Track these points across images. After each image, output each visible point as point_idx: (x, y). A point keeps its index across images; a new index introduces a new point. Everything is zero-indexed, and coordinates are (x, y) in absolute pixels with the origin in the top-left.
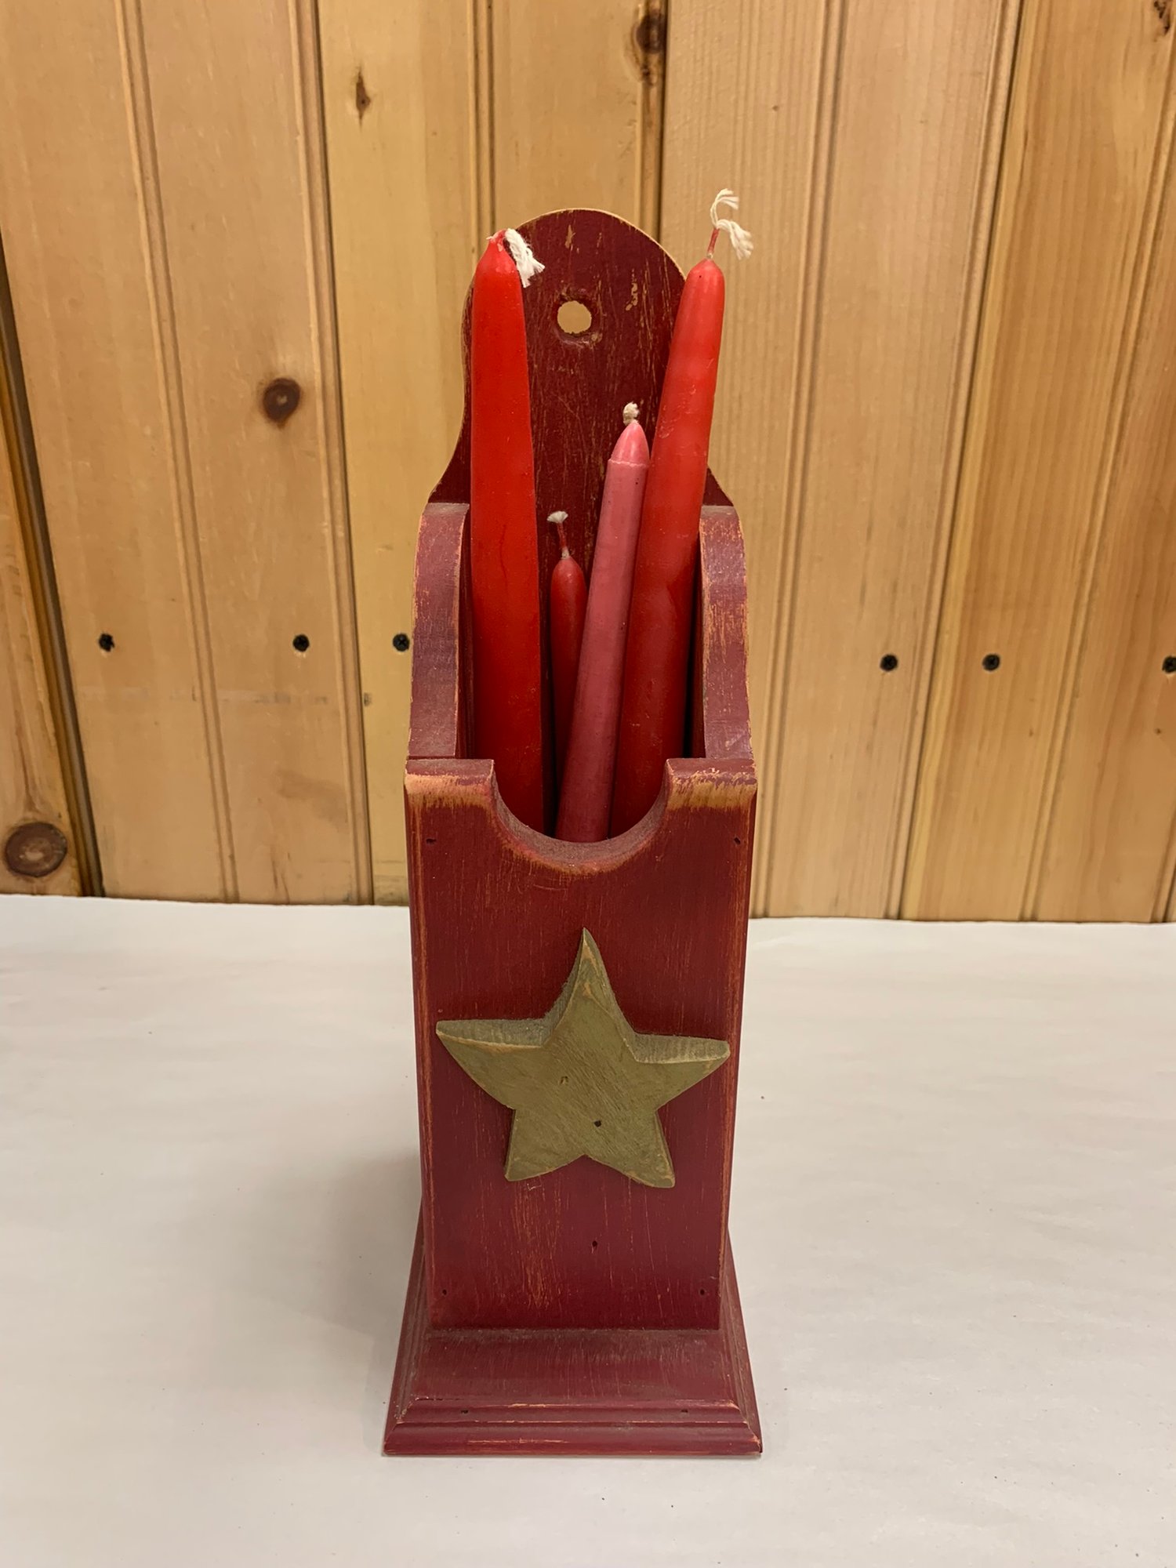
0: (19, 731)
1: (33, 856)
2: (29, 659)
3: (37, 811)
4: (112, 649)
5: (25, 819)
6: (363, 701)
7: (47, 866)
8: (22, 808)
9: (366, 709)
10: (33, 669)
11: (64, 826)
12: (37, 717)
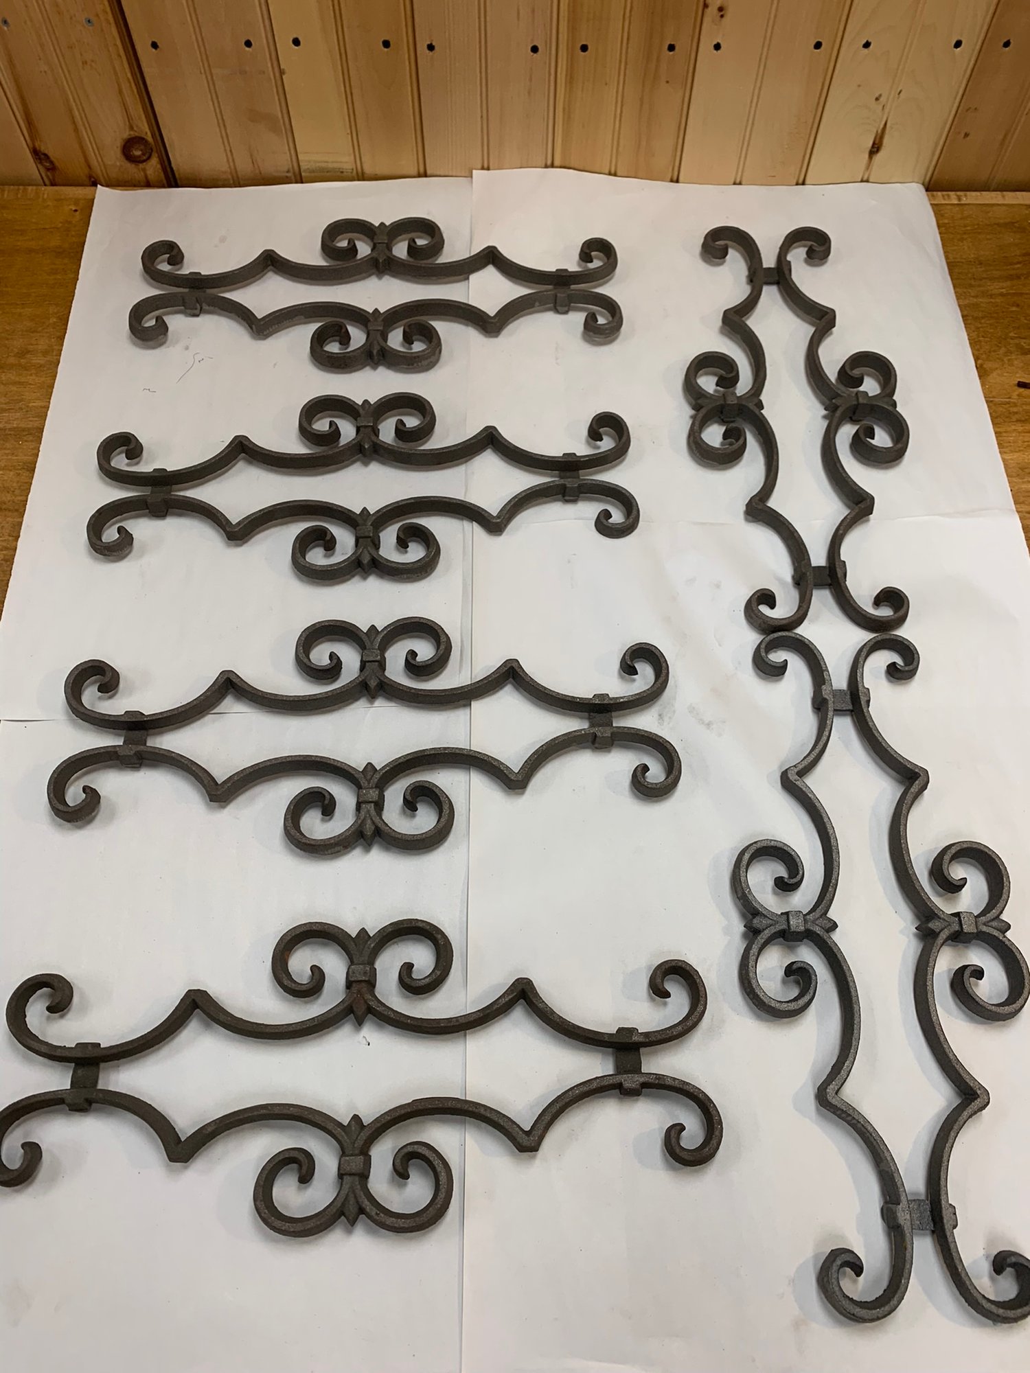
0: (120, 92)
1: (138, 153)
2: (121, 57)
3: (136, 131)
4: (158, 49)
5: (130, 135)
6: (282, 72)
7: (145, 158)
8: (128, 130)
9: (284, 77)
10: (122, 62)
11: (150, 139)
12: (128, 85)
